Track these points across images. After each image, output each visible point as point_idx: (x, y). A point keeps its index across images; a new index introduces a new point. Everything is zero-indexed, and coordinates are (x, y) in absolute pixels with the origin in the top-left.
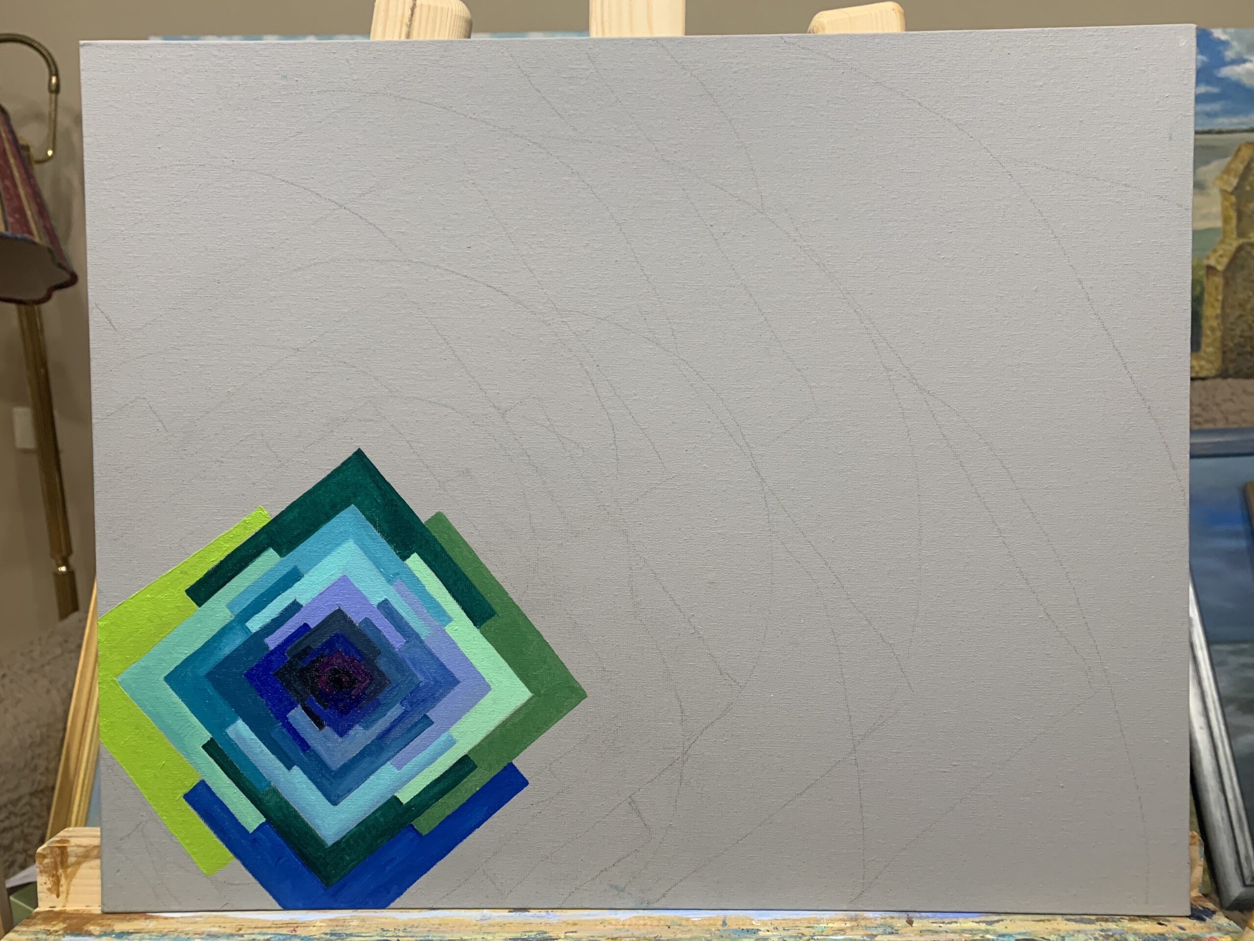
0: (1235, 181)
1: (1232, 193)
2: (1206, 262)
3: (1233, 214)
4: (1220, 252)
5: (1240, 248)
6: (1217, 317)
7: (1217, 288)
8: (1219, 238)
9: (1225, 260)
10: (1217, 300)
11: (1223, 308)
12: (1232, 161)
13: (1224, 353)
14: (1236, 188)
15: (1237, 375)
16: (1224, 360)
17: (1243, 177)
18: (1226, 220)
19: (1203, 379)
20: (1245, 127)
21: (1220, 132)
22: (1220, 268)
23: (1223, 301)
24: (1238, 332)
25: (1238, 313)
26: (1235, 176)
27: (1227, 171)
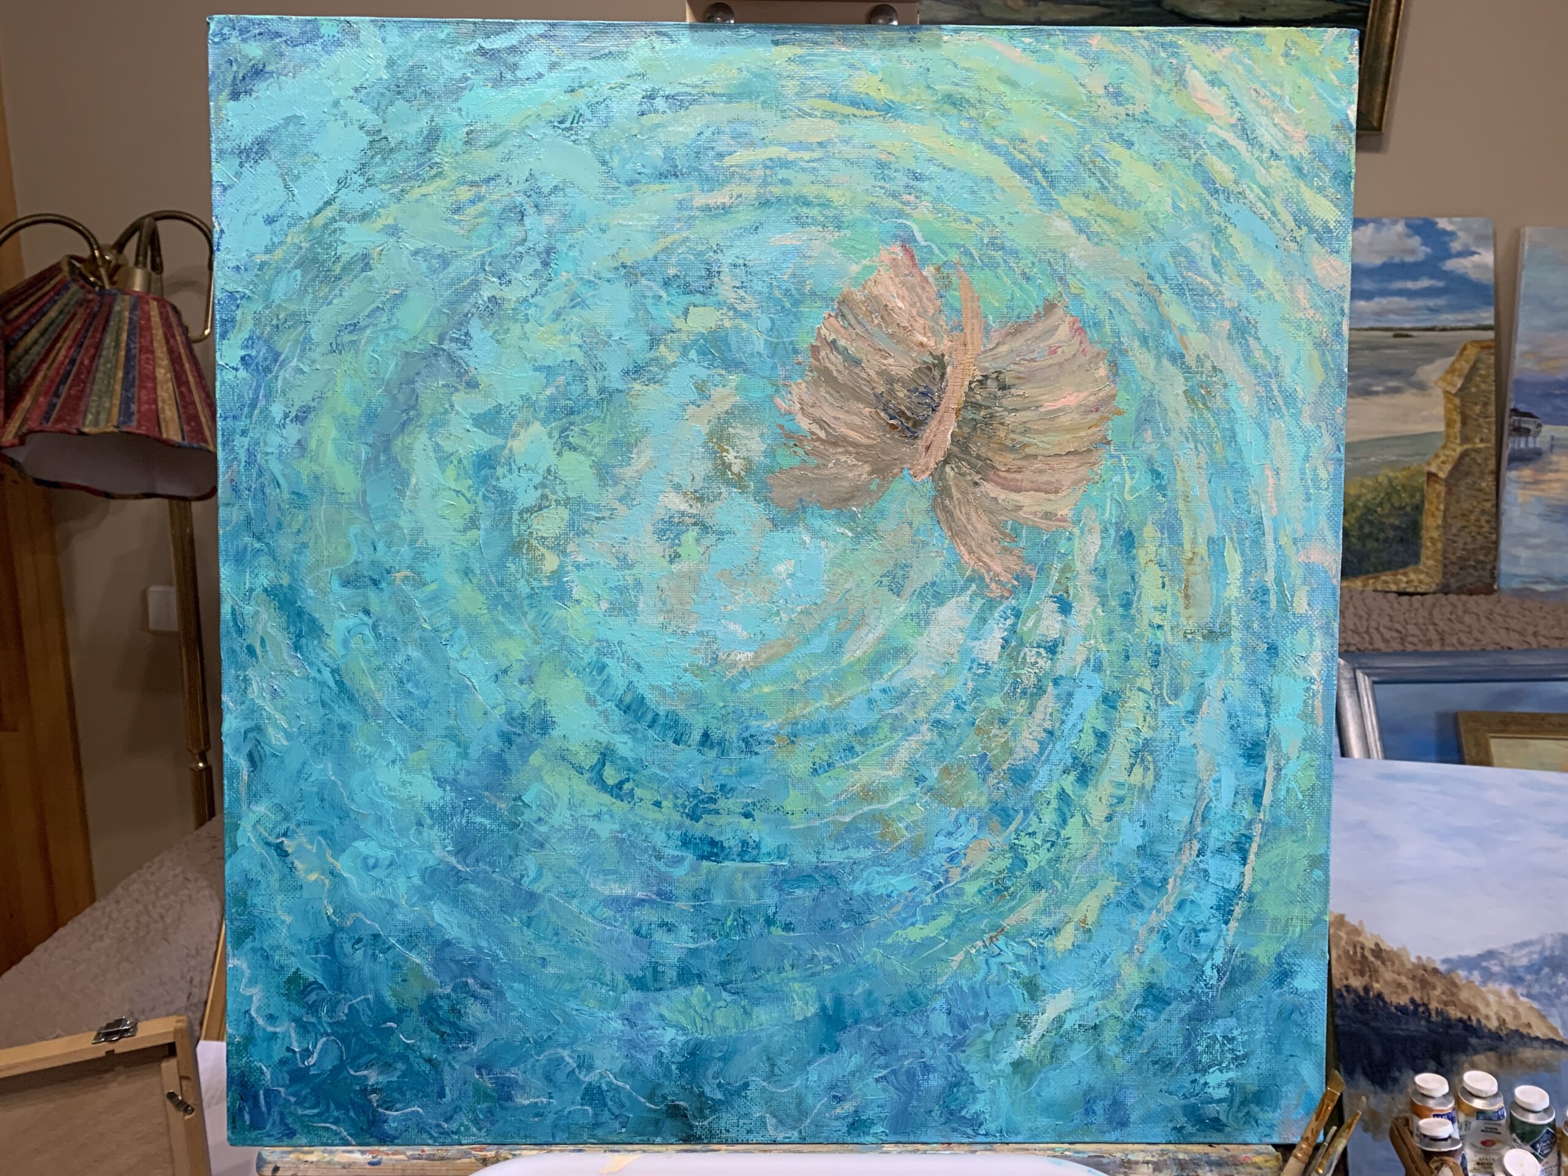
0: (1459, 383)
1: (1455, 395)
2: (1427, 469)
3: (1458, 418)
4: (1443, 458)
5: (1464, 455)
6: (1438, 527)
7: (1438, 496)
8: (1441, 443)
9: (1448, 467)
10: (1438, 509)
11: (1445, 518)
12: (1458, 360)
13: (1445, 566)
14: (1460, 390)
15: (1460, 591)
16: (1445, 574)
17: (1468, 378)
18: (1449, 424)
19: (1422, 594)
20: (1471, 325)
21: (1444, 330)
22: (1442, 475)
23: (1446, 510)
24: (1460, 545)
25: (1461, 523)
26: (1459, 376)
27: (1451, 371)
